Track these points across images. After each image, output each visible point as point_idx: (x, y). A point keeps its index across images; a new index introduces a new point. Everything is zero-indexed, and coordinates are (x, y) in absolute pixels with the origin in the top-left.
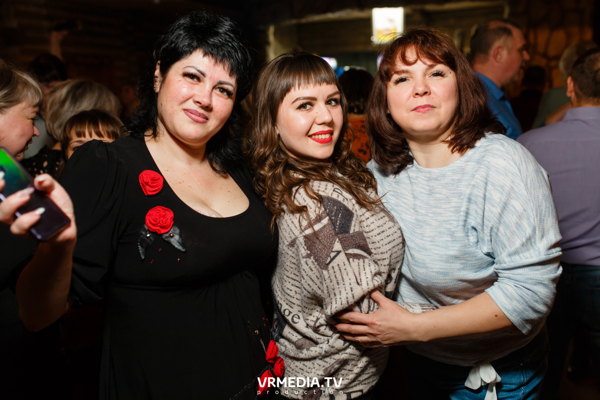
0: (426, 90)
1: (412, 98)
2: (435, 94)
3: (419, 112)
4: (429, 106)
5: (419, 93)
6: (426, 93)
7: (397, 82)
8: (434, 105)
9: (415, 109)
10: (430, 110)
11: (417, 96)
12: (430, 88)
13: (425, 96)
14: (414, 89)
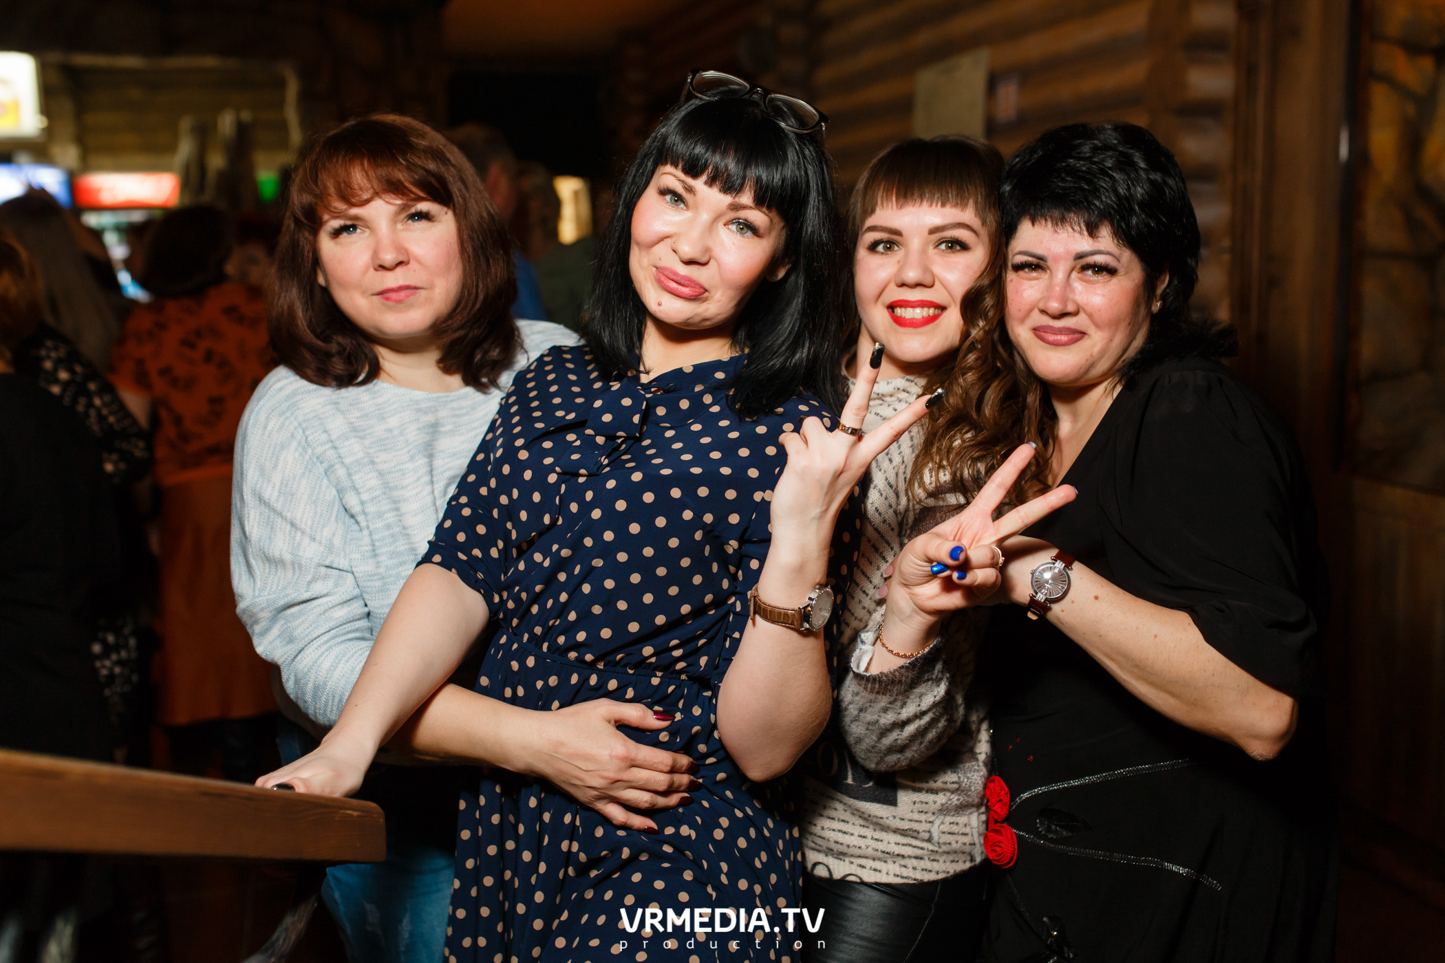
0: (401, 258)
1: (372, 270)
2: (419, 262)
3: (388, 299)
4: (407, 287)
5: (387, 264)
6: (400, 263)
7: (337, 233)
8: (419, 284)
9: (381, 293)
10: (411, 295)
11: (380, 269)
12: (406, 251)
13: (399, 270)
14: (375, 254)
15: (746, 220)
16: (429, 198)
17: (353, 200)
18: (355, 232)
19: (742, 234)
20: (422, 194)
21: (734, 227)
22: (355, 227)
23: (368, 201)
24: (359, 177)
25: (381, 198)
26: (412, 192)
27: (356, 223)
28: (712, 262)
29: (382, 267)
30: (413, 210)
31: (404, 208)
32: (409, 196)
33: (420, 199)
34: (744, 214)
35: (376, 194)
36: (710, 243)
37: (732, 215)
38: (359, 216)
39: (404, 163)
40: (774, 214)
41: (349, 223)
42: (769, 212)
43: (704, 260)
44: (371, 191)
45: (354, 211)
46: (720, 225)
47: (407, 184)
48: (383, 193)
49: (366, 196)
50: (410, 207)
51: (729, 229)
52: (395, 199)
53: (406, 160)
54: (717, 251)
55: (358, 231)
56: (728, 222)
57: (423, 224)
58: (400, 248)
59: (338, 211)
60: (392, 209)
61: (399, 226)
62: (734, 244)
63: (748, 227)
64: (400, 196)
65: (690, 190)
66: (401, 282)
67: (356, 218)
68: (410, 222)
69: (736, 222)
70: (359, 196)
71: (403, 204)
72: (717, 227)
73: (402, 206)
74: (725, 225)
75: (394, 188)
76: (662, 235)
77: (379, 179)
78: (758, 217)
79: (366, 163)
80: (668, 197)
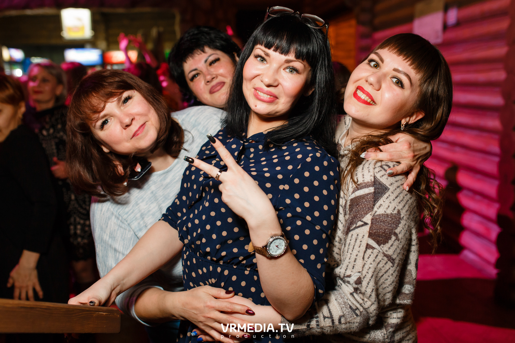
0: (131, 118)
1: (124, 130)
2: (138, 115)
3: (138, 135)
4: (141, 126)
5: (128, 123)
6: (132, 120)
7: (102, 127)
8: (145, 122)
9: (133, 136)
12: (131, 114)
13: (134, 122)
14: (121, 123)
15: (292, 67)
16: (125, 90)
17: (99, 110)
18: (108, 122)
19: (292, 74)
20: (121, 91)
21: (288, 70)
22: (107, 120)
23: (104, 107)
24: (95, 100)
25: (108, 102)
26: (117, 92)
27: (106, 118)
28: (280, 86)
29: (128, 126)
30: (123, 99)
31: (119, 100)
32: (117, 95)
33: (122, 93)
34: (292, 64)
35: (106, 102)
36: (277, 77)
37: (287, 65)
38: (105, 114)
39: (107, 84)
40: (305, 63)
41: (104, 120)
42: (303, 62)
43: (275, 84)
44: (103, 102)
45: (102, 114)
46: (282, 70)
47: (113, 91)
48: (108, 100)
49: (102, 106)
50: (121, 98)
51: (285, 71)
52: (114, 99)
53: (107, 83)
54: (281, 81)
55: (109, 120)
56: (285, 68)
57: (130, 101)
58: (128, 115)
59: (96, 118)
60: (115, 103)
61: (122, 108)
62: (288, 77)
63: (294, 70)
64: (115, 97)
65: (267, 55)
66: (138, 126)
67: (105, 116)
68: (124, 104)
69: (289, 68)
70: (100, 107)
71: (118, 99)
72: (280, 70)
73: (118, 100)
74: (284, 70)
75: (110, 95)
76: (256, 75)
77: (103, 97)
78: (298, 65)
79: (94, 94)
80: (259, 59)
